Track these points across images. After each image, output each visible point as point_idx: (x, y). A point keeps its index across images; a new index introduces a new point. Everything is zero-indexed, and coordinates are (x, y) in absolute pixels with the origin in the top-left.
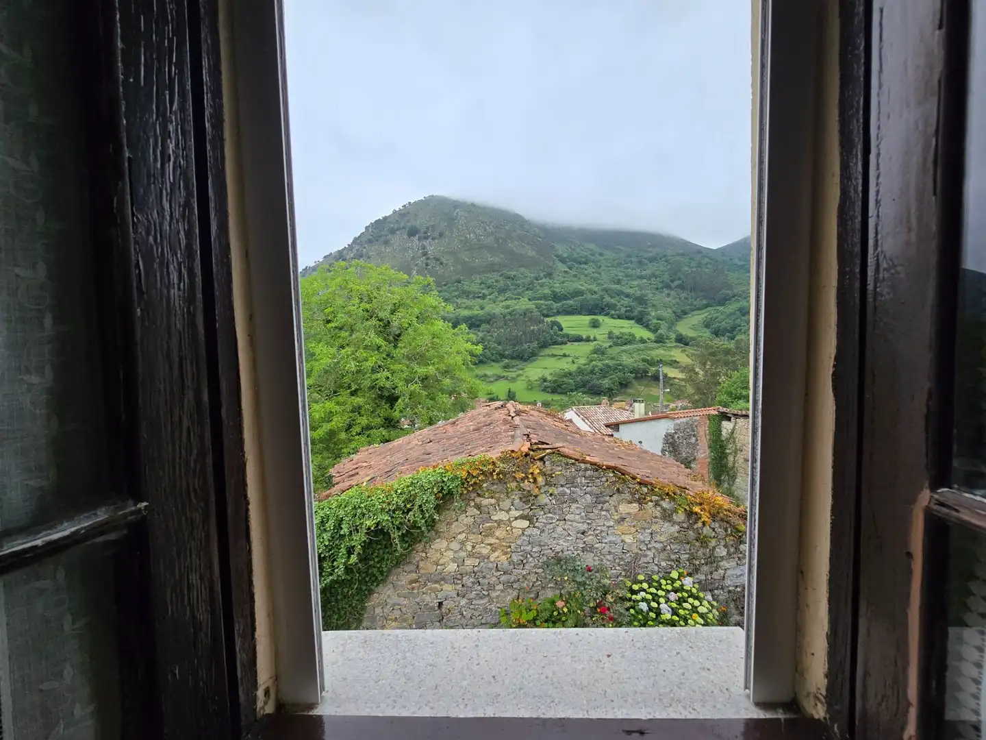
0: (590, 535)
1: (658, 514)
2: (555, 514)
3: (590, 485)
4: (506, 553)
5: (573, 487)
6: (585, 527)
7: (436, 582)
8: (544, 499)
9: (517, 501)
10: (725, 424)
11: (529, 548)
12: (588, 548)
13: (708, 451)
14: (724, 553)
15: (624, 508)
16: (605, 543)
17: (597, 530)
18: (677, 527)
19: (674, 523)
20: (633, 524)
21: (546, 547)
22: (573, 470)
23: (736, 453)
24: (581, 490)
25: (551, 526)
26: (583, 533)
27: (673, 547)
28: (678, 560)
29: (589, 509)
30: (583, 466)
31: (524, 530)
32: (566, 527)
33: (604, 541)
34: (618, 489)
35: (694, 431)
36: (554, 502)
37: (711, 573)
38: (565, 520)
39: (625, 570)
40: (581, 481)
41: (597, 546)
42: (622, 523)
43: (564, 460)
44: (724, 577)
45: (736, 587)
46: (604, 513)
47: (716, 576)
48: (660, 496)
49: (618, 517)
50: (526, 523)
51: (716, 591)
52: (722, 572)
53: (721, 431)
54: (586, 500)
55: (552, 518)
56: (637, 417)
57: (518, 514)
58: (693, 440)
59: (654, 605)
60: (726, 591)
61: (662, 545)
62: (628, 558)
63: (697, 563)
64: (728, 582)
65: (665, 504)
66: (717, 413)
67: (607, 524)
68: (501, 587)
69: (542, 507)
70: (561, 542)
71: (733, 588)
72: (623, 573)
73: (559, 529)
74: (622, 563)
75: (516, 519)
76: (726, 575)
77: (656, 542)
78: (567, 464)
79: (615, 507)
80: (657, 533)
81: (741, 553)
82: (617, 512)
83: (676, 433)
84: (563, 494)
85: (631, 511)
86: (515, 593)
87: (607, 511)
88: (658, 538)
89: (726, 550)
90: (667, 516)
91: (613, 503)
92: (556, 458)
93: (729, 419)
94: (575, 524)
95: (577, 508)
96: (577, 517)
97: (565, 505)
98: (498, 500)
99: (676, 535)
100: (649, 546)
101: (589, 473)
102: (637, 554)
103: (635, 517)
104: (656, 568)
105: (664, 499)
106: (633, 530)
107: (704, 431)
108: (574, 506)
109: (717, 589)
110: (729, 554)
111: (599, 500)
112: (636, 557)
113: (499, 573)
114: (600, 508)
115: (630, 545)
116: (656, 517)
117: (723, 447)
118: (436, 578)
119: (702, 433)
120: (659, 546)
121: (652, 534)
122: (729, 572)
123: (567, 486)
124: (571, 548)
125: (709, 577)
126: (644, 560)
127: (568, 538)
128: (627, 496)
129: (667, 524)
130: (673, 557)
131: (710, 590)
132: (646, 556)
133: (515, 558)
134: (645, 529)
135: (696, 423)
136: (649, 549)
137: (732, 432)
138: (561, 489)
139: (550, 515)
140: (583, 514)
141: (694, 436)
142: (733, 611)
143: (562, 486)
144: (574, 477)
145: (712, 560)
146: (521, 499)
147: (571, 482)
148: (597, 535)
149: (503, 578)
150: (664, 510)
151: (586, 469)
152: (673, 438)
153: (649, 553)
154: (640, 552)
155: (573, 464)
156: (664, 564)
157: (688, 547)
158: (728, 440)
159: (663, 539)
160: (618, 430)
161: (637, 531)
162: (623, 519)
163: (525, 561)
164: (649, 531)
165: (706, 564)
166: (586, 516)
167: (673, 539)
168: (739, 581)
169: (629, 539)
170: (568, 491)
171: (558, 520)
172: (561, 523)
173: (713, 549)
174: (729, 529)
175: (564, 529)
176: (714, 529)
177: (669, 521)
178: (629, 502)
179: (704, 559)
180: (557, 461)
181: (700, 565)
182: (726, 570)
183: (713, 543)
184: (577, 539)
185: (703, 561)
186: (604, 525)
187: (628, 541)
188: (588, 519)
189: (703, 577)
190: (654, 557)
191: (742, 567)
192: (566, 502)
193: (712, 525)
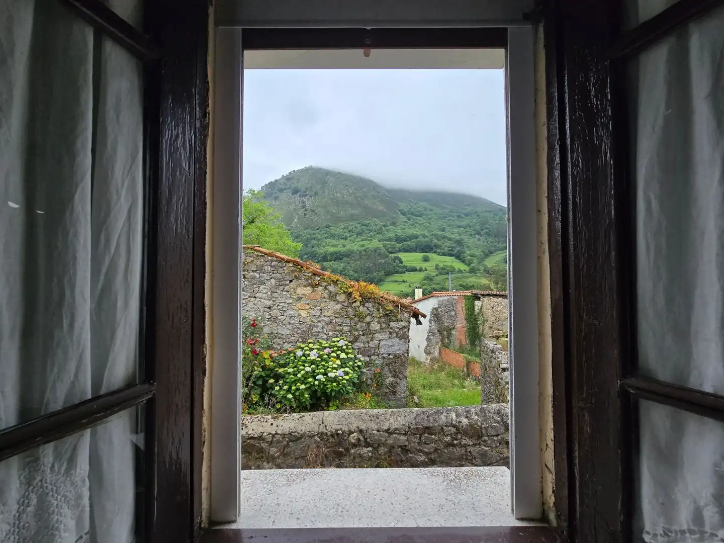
0: (275, 309)
1: (326, 295)
2: (247, 292)
3: (275, 272)
5: (261, 273)
6: (271, 303)
10: (476, 302)
12: (274, 319)
13: (465, 322)
14: (378, 327)
15: (301, 291)
16: (286, 316)
17: (280, 306)
18: (340, 306)
19: (338, 302)
20: (307, 302)
22: (262, 260)
23: (484, 323)
24: (268, 275)
25: (244, 301)
26: (270, 308)
27: (337, 320)
28: (341, 330)
29: (273, 289)
30: (270, 258)
32: (256, 302)
33: (285, 314)
34: (295, 276)
35: (453, 307)
36: (246, 282)
37: (368, 343)
38: (255, 297)
39: (301, 337)
40: (268, 268)
41: (280, 318)
42: (299, 301)
43: (256, 253)
44: (379, 346)
45: (389, 355)
46: (284, 293)
47: (372, 344)
48: (328, 282)
49: (296, 296)
51: (372, 357)
52: (376, 342)
53: (474, 308)
54: (271, 283)
55: (244, 295)
56: (416, 299)
58: (453, 313)
59: (308, 352)
60: (380, 357)
61: (328, 318)
62: (303, 327)
63: (356, 333)
64: (382, 351)
65: (331, 288)
66: (471, 294)
67: (287, 301)
70: (252, 314)
71: (387, 355)
72: (300, 340)
73: (251, 304)
74: (299, 331)
76: (380, 345)
77: (324, 316)
78: (258, 256)
79: (294, 289)
80: (325, 309)
81: (391, 328)
82: (295, 293)
83: (439, 307)
84: (254, 278)
85: (306, 293)
87: (287, 291)
88: (326, 313)
89: (379, 325)
90: (332, 297)
91: (292, 286)
92: (249, 251)
93: (479, 299)
94: (263, 301)
95: (264, 288)
96: (264, 295)
97: (255, 286)
99: (339, 311)
100: (319, 319)
101: (273, 263)
102: (310, 325)
103: (309, 297)
104: (325, 337)
105: (330, 285)
106: (307, 307)
107: (461, 307)
108: (262, 287)
109: (374, 355)
110: (381, 328)
111: (281, 283)
112: (310, 327)
114: (282, 289)
115: (305, 318)
116: (324, 298)
117: (476, 320)
119: (460, 309)
120: (326, 319)
121: (321, 310)
122: (382, 343)
123: (258, 272)
124: (260, 318)
125: (367, 345)
126: (315, 330)
127: (257, 311)
128: (303, 282)
129: (332, 303)
130: (338, 328)
131: (368, 356)
132: (317, 327)
134: (316, 306)
135: (455, 301)
136: (319, 322)
137: (481, 308)
138: (252, 273)
139: (243, 293)
140: (269, 293)
141: (453, 310)
142: (388, 373)
143: (253, 271)
144: (263, 266)
145: (368, 332)
147: (260, 269)
148: (279, 310)
150: (330, 292)
152: (437, 310)
153: (319, 324)
154: (313, 324)
155: (262, 256)
156: (331, 333)
157: (348, 321)
158: (478, 314)
159: (329, 314)
161: (310, 308)
162: (300, 299)
164: (319, 308)
165: (363, 335)
166: (271, 294)
167: (337, 314)
168: (391, 350)
169: (304, 313)
170: (258, 276)
171: (249, 297)
172: (253, 299)
173: (369, 323)
174: (381, 310)
175: (255, 304)
176: (368, 308)
177: (334, 301)
178: (305, 286)
179: (362, 331)
180: (250, 253)
181: (359, 335)
182: (380, 340)
183: (368, 319)
184: (264, 312)
185: (361, 333)
186: (285, 302)
187: (303, 315)
188: (274, 297)
189: (362, 345)
190: (323, 328)
191: (393, 340)
192: (256, 284)
193: (367, 305)
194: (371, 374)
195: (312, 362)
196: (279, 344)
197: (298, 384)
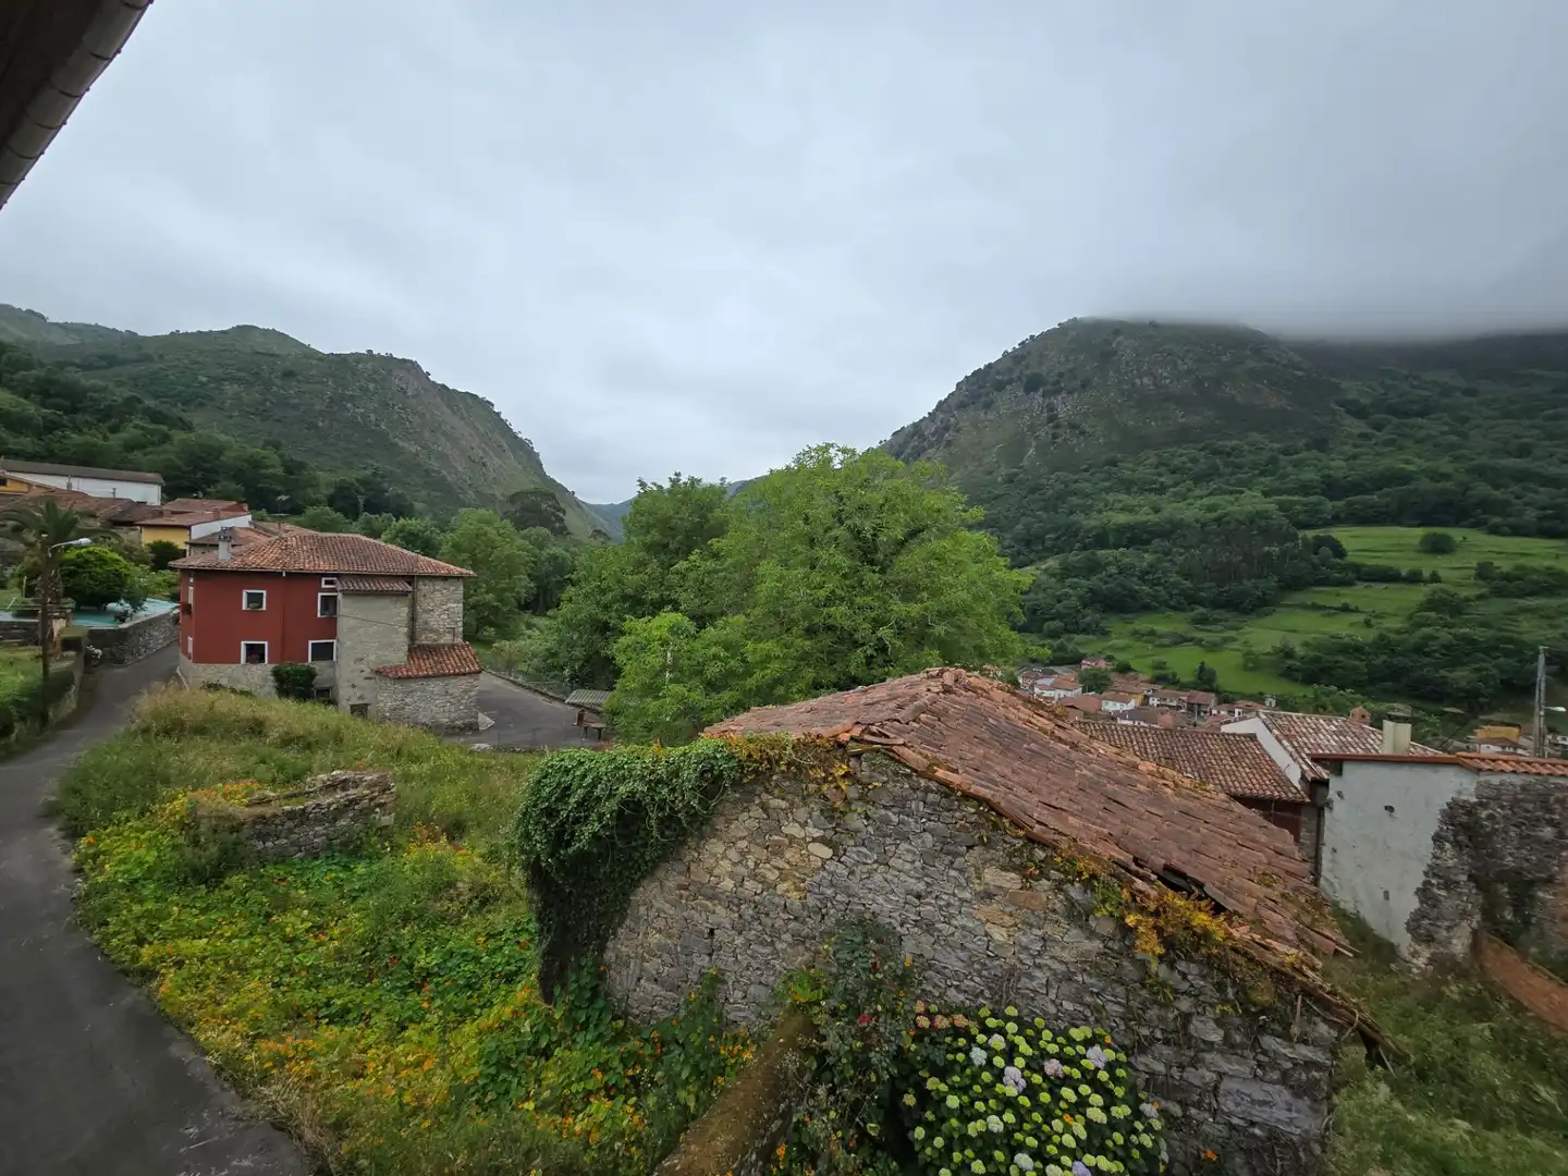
0: (930, 904)
1: (1059, 906)
2: (872, 850)
3: (933, 818)
4: (797, 889)
5: (902, 813)
6: (921, 886)
7: (709, 899)
8: (854, 821)
9: (816, 813)
11: (829, 892)
12: (928, 927)
14: (1215, 1036)
15: (992, 876)
16: (956, 928)
17: (942, 899)
18: (1097, 945)
19: (1092, 934)
20: (1008, 910)
21: (856, 900)
22: (907, 786)
24: (916, 822)
25: (865, 869)
26: (919, 897)
27: (1088, 980)
28: (1097, 1009)
29: (928, 858)
30: (923, 782)
31: (824, 861)
32: (889, 877)
33: (954, 922)
34: (981, 838)
36: (870, 829)
37: (1181, 1067)
38: (887, 864)
39: (990, 988)
40: (917, 807)
41: (940, 926)
42: (988, 901)
43: (893, 767)
44: (1216, 1088)
45: (1253, 1124)
46: (953, 873)
47: (1194, 1077)
48: (1066, 873)
49: (982, 888)
50: (827, 852)
51: (1193, 1111)
52: (1210, 1076)
54: (923, 842)
55: (866, 856)
56: (1386, 750)
57: (817, 833)
59: (999, 1061)
60: (1220, 1120)
61: (1062, 968)
62: (996, 968)
63: (1145, 1031)
64: (1228, 1104)
65: (1075, 891)
67: (960, 894)
68: (787, 937)
69: (853, 833)
70: (880, 900)
71: (1242, 1123)
72: (987, 993)
73: (877, 877)
74: (985, 973)
75: (814, 840)
76: (1222, 1086)
77: (1052, 957)
78: (896, 773)
79: (977, 869)
80: (1055, 940)
81: (1265, 1053)
82: (979, 878)
84: (888, 822)
85: (1007, 885)
86: (807, 956)
87: (961, 871)
88: (1057, 951)
89: (1221, 1032)
90: (1078, 916)
91: (972, 860)
92: (879, 760)
94: (903, 877)
95: (908, 851)
96: (908, 866)
97: (888, 841)
98: (792, 804)
99: (1093, 958)
100: (1037, 961)
101: (931, 797)
102: (1013, 967)
103: (1012, 899)
104: (1052, 1010)
105: (1072, 882)
106: (1008, 920)
108: (904, 846)
109: (1198, 1106)
110: (1229, 1043)
111: (946, 847)
112: (1011, 972)
113: (786, 916)
114: (947, 862)
115: (1001, 946)
116: (1054, 911)
118: (710, 892)
120: (1061, 968)
121: (1044, 939)
122: (1230, 1084)
123: (894, 809)
124: (895, 915)
125: (1175, 1072)
126: (1027, 982)
127: (891, 897)
128: (1000, 855)
129: (1075, 932)
130: (1088, 999)
131: (1180, 1104)
132: (1031, 977)
133: (811, 901)
134: (1031, 926)
136: (1039, 967)
138: (883, 812)
139: (864, 850)
140: (918, 864)
143: (885, 807)
144: (906, 799)
145: (1180, 1035)
146: (822, 811)
147: (900, 804)
148: (940, 908)
149: (792, 925)
150: (1071, 903)
151: (927, 790)
152: (1471, 812)
153: (1038, 973)
154: (1019, 966)
155: (907, 775)
156: (1068, 1005)
157: (1120, 990)
159: (1065, 955)
160: (1339, 772)
161: (1016, 925)
162: (988, 896)
163: (824, 911)
164: (1040, 933)
165: (1167, 1042)
166: (923, 868)
167: (1088, 964)
168: (1260, 1114)
169: (999, 935)
170: (895, 819)
171: (876, 862)
172: (882, 868)
173: (1186, 1018)
174: (1230, 990)
175: (886, 880)
176: (1184, 976)
177: (1081, 927)
178: (1004, 868)
179: (1163, 1031)
180: (881, 765)
181: (1152, 1040)
182: (1221, 1075)
183: (1185, 1004)
184: (906, 903)
185: (1159, 1035)
186: (954, 895)
187: (997, 937)
188: (927, 876)
189: (1160, 1068)
190: (1048, 985)
191: (1268, 1087)
192: (890, 836)
193: (1182, 966)
194: (1186, 1153)
195: (1009, 1103)
196: (935, 986)
197: (969, 1153)
